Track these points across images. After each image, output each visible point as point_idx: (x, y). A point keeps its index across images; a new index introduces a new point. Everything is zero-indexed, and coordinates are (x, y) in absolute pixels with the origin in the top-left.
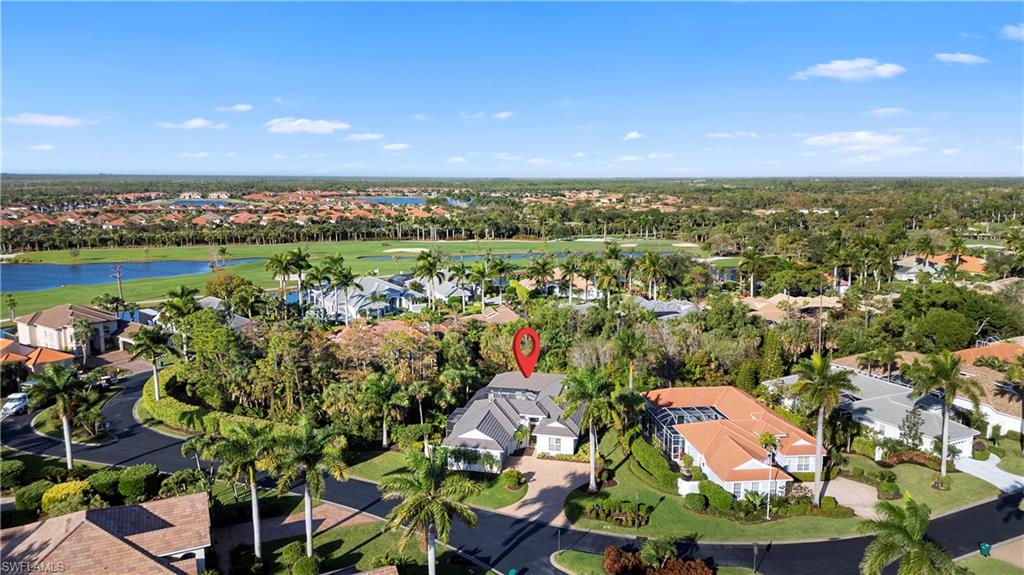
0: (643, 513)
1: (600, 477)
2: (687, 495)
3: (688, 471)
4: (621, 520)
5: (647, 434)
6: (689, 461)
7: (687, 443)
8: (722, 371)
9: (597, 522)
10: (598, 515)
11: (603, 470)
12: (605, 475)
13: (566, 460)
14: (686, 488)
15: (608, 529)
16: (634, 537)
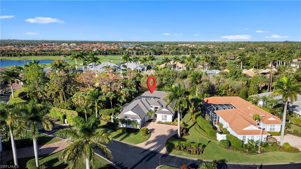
0: (201, 148)
1: (182, 131)
2: (221, 140)
3: (221, 130)
4: (191, 151)
5: (203, 115)
6: (221, 126)
7: (220, 118)
8: (233, 92)
9: (179, 152)
10: (180, 148)
11: (184, 129)
12: (184, 131)
13: (169, 124)
14: (220, 137)
15: (184, 155)
16: (196, 159)
